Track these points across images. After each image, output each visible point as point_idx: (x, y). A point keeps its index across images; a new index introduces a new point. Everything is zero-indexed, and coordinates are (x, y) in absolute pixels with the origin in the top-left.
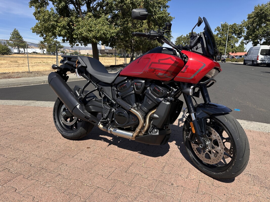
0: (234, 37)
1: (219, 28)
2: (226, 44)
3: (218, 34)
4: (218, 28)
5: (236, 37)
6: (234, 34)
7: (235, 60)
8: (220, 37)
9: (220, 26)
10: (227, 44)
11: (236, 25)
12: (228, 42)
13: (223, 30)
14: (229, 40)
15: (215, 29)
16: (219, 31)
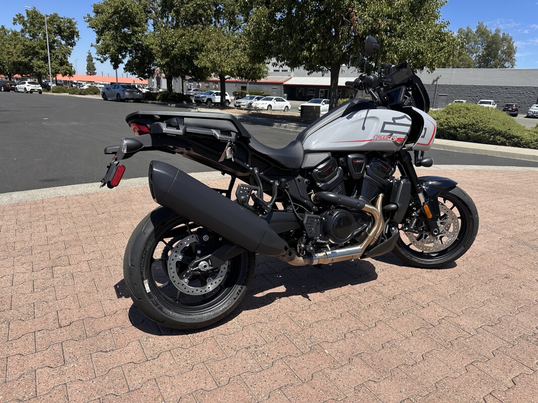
0: (61, 44)
1: (23, 17)
2: (47, 54)
3: (22, 31)
4: (20, 17)
5: (63, 42)
6: (59, 37)
7: (77, 92)
8: (31, 40)
9: (25, 15)
10: (51, 56)
11: (59, 18)
12: (50, 52)
13: (32, 24)
14: (52, 48)
15: (15, 20)
16: (24, 24)
